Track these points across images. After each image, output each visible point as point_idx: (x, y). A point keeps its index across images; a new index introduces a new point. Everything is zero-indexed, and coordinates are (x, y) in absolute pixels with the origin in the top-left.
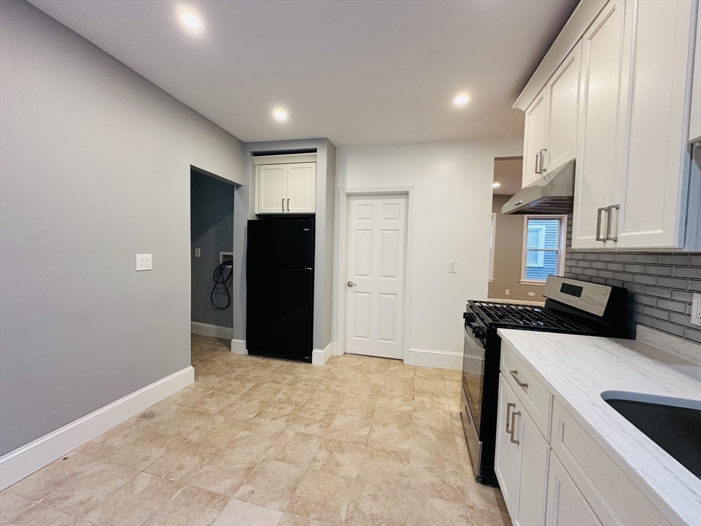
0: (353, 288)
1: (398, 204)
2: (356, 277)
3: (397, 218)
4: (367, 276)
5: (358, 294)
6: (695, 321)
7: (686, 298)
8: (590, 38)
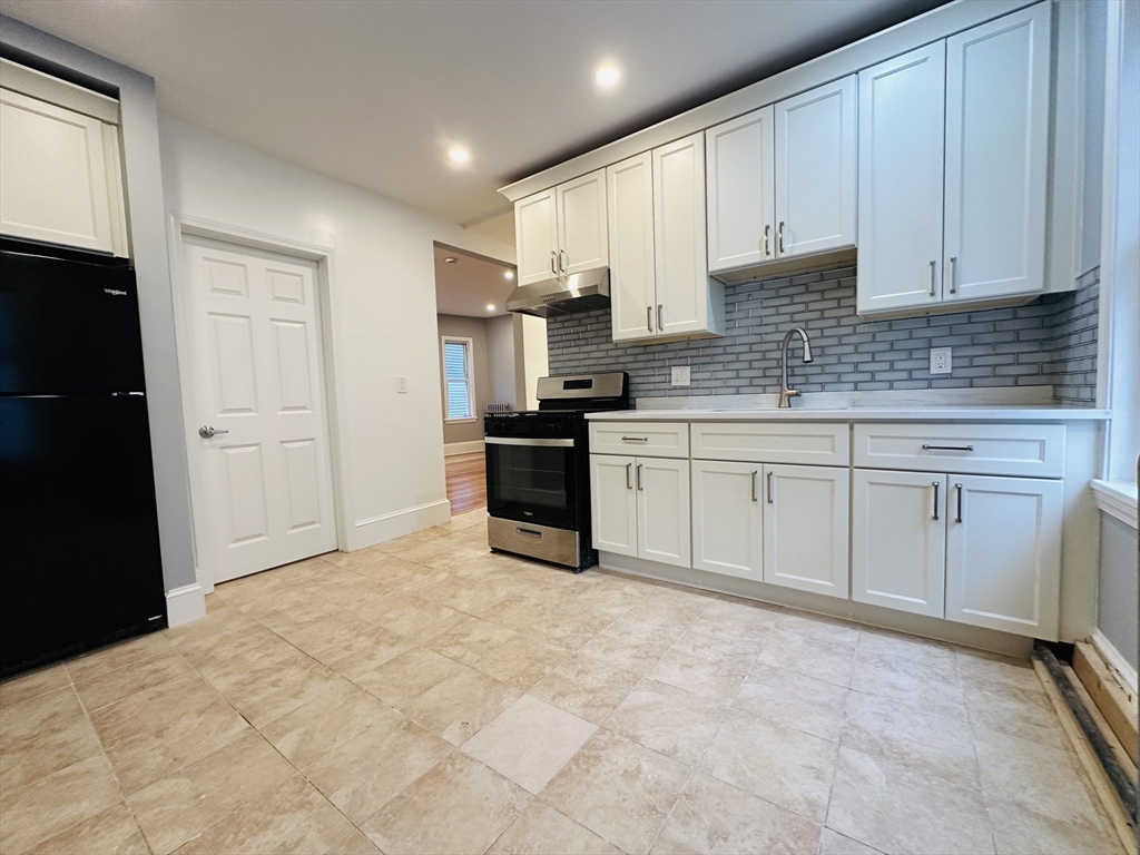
0: (215, 440)
1: (299, 275)
2: (219, 416)
3: (300, 300)
4: (249, 410)
5: (227, 451)
6: (674, 383)
7: (666, 371)
8: (617, 173)
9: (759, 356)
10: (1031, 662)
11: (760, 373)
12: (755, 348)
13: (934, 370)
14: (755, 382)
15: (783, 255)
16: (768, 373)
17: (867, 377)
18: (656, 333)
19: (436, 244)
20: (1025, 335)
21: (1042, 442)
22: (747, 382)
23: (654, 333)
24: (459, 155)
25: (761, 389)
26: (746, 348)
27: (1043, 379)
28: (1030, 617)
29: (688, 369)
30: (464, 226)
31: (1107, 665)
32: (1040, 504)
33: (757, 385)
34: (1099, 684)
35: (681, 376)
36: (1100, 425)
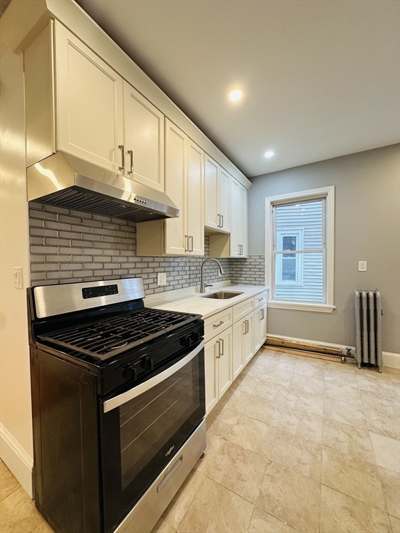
6: (159, 284)
7: (154, 276)
13: (219, 275)
29: (165, 274)
35: (162, 279)
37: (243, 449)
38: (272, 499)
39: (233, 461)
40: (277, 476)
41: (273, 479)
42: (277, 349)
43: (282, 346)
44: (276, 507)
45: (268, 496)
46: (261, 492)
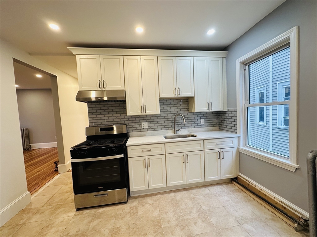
6: (142, 128)
7: (140, 124)
8: (127, 59)
9: (167, 120)
10: (231, 182)
11: (167, 124)
12: (165, 117)
13: (202, 124)
14: (166, 127)
15: (179, 96)
16: (169, 124)
17: (190, 125)
18: (144, 114)
19: (15, 60)
20: (214, 117)
21: (233, 141)
22: (163, 127)
23: (143, 114)
24: (54, 27)
25: (167, 129)
26: (163, 117)
27: (217, 125)
28: (232, 174)
29: (147, 123)
30: (30, 54)
31: (247, 180)
32: (233, 152)
33: (166, 128)
34: (248, 184)
35: (145, 125)
36: (239, 137)
37: (137, 213)
38: (118, 231)
39: (129, 212)
40: (131, 229)
41: (128, 228)
42: (241, 187)
43: (246, 187)
44: (116, 234)
45: (120, 230)
46: (119, 227)
